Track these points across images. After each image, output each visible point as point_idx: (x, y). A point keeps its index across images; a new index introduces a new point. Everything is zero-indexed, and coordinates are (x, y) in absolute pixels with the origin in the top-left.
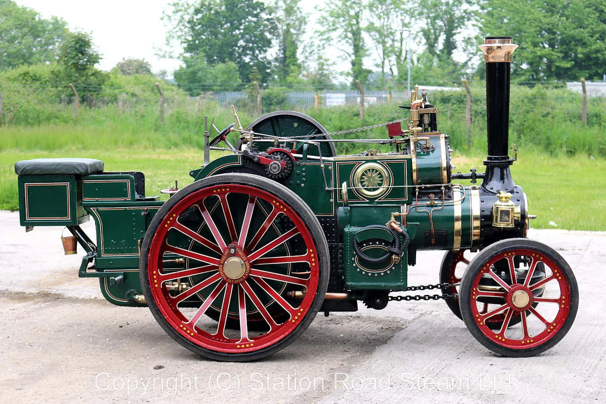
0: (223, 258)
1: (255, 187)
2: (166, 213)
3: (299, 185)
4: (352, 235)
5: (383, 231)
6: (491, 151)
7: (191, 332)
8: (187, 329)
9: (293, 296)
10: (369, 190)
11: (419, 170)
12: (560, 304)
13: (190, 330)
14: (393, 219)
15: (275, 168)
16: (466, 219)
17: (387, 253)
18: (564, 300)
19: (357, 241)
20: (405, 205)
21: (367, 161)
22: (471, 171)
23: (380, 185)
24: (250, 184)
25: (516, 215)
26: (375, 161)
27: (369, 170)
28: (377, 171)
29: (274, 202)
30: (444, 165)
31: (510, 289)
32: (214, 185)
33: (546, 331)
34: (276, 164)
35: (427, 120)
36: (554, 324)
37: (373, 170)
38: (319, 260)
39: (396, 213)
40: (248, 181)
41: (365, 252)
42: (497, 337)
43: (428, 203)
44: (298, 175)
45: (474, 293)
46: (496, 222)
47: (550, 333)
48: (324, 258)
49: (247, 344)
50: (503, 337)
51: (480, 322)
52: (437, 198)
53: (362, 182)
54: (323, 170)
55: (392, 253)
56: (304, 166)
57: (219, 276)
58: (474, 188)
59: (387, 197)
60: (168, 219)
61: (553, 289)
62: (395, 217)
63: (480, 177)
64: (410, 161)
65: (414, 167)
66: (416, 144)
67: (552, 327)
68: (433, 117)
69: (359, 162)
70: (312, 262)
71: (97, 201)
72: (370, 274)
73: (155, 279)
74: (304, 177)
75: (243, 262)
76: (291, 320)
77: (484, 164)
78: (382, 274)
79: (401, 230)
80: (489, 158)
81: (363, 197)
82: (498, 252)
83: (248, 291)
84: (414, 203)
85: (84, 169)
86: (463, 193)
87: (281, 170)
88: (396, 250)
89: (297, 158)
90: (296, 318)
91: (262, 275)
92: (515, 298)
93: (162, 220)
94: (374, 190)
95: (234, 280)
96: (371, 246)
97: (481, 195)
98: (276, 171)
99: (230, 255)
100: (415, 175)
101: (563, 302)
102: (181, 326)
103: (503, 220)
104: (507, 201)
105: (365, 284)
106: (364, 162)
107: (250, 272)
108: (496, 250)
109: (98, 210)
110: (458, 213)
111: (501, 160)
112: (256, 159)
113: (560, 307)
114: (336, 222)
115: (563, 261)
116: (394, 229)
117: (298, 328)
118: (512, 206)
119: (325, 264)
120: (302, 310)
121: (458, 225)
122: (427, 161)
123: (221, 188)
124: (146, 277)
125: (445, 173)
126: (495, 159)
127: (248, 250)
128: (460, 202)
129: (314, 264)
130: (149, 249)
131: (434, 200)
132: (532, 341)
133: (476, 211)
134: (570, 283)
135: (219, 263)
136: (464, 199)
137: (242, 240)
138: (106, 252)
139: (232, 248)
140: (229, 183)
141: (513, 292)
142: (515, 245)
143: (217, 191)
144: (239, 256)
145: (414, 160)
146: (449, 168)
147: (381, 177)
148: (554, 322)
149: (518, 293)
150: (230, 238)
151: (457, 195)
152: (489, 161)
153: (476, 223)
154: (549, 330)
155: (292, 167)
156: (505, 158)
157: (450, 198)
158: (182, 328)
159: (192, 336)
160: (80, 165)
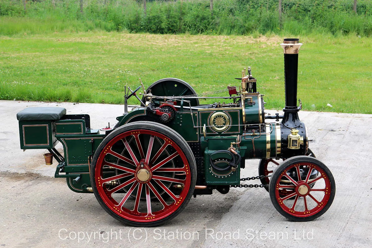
0: (137, 169)
1: (155, 131)
2: (105, 146)
3: (179, 125)
4: (209, 155)
5: (226, 153)
6: (287, 104)
7: (120, 211)
8: (118, 209)
9: (176, 187)
10: (219, 127)
11: (247, 116)
12: (325, 192)
13: (119, 210)
14: (232, 146)
15: (165, 117)
16: (273, 142)
17: (228, 165)
18: (327, 189)
19: (212, 159)
20: (239, 135)
21: (217, 111)
22: (276, 114)
23: (224, 124)
24: (152, 129)
25: (301, 142)
26: (221, 111)
27: (218, 116)
28: (222, 117)
29: (165, 139)
30: (261, 112)
31: (297, 184)
32: (131, 130)
33: (317, 206)
34: (166, 115)
35: (251, 86)
36: (322, 203)
37: (220, 116)
38: (191, 171)
39: (234, 142)
40: (150, 128)
41: (216, 165)
42: (290, 210)
43: (252, 134)
44: (178, 119)
45: (277, 186)
46: (290, 146)
47: (319, 208)
48: (193, 170)
49: (151, 217)
50: (293, 210)
51: (281, 202)
52: (256, 131)
53: (214, 123)
54: (192, 116)
55: (231, 166)
56: (181, 114)
57: (135, 179)
58: (278, 124)
59: (228, 131)
60: (106, 149)
61: (321, 184)
62: (233, 145)
63: (281, 118)
64: (241, 111)
65: (244, 114)
66: (246, 100)
67: (321, 205)
68: (254, 85)
69: (213, 112)
71: (64, 135)
72: (219, 177)
73: (99, 182)
74: (182, 120)
75: (148, 172)
76: (176, 204)
77: (284, 111)
78: (226, 177)
79: (236, 153)
80: (286, 108)
81: (216, 131)
82: (290, 164)
83: (151, 187)
84: (244, 134)
85: (56, 117)
86: (271, 128)
87: (169, 118)
88: (233, 164)
89: (177, 108)
90: (178, 202)
91: (159, 179)
92: (300, 189)
93: (102, 149)
94: (221, 127)
95: (143, 182)
96: (220, 161)
97: (281, 128)
98: (166, 119)
99: (141, 168)
100: (244, 118)
101: (327, 191)
102: (114, 207)
103: (294, 145)
104: (295, 135)
105: (217, 182)
106: (215, 111)
107: (153, 177)
108: (290, 163)
109: (64, 140)
110: (268, 138)
111: (292, 109)
112: (154, 113)
113: (325, 193)
114: (200, 145)
115: (327, 168)
116: (232, 152)
117: (179, 209)
118: (299, 137)
119: (194, 173)
120: (181, 198)
121: (268, 146)
122: (251, 110)
123: (135, 132)
124: (94, 181)
125: (261, 117)
126: (290, 108)
127: (151, 165)
128: (270, 133)
129: (188, 173)
130: (95, 166)
131: (255, 132)
132: (309, 212)
133: (279, 138)
134: (331, 181)
135: (134, 172)
136: (272, 132)
137: (147, 159)
138: (70, 163)
139: (142, 164)
140: (140, 129)
141: (299, 186)
142: (300, 160)
143: (133, 133)
144: (146, 169)
145: (243, 110)
146: (263, 114)
147: (225, 120)
148: (322, 201)
149: (302, 187)
150: (141, 158)
151: (268, 130)
152: (286, 109)
153: (279, 145)
154: (319, 206)
155: (175, 115)
156: (295, 108)
157: (264, 131)
158: (115, 209)
159: (121, 213)
160: (54, 115)
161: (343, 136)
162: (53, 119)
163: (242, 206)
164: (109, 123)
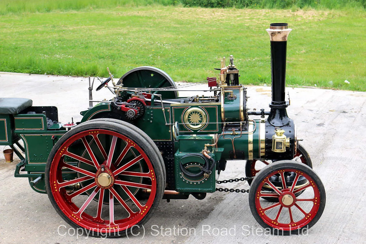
0: (98, 173)
1: (115, 131)
2: (60, 147)
3: (149, 121)
4: (179, 158)
5: (198, 157)
6: (274, 98)
7: (79, 219)
8: (76, 217)
9: (145, 192)
10: (194, 125)
11: (225, 112)
12: (314, 202)
13: (78, 218)
14: (206, 148)
15: (131, 114)
16: (256, 142)
17: (200, 171)
18: (316, 199)
19: (182, 164)
20: (217, 134)
21: (192, 107)
22: (261, 110)
23: (200, 122)
24: (111, 129)
25: (287, 144)
26: (197, 106)
27: (194, 112)
28: (198, 113)
29: (127, 140)
30: (242, 109)
31: (280, 193)
32: (88, 129)
33: (305, 218)
34: (132, 111)
35: (232, 78)
36: (310, 215)
37: (196, 112)
38: (156, 177)
39: (208, 144)
40: (110, 127)
41: (187, 170)
42: (273, 222)
43: (231, 133)
44: (149, 115)
45: (258, 195)
46: (274, 149)
47: (307, 220)
48: (159, 176)
49: (113, 227)
50: (277, 222)
51: (262, 213)
52: (237, 130)
53: (189, 120)
54: (164, 112)
55: (204, 172)
56: (152, 109)
57: (95, 184)
58: (263, 122)
59: (205, 130)
60: (61, 150)
61: (309, 192)
62: (207, 147)
63: (267, 114)
64: (220, 106)
65: (222, 110)
66: (226, 94)
67: (308, 217)
68: (236, 76)
69: (188, 107)
70: (152, 178)
71: (24, 130)
72: (191, 183)
73: (55, 186)
74: (152, 116)
75: (109, 176)
76: (140, 213)
77: (270, 107)
78: (199, 183)
79: (210, 157)
80: (273, 103)
81: (190, 129)
82: (273, 171)
83: (114, 193)
84: (222, 133)
85: (14, 111)
86: (255, 125)
87: (135, 115)
88: (206, 170)
89: (147, 102)
90: (144, 212)
91: (120, 183)
92: (284, 198)
93: (57, 151)
94: (197, 125)
95: (105, 187)
96: (192, 165)
97: (266, 126)
98: (131, 116)
99: (101, 172)
100: (223, 115)
101: (316, 201)
102: (73, 215)
103: (278, 147)
104: (280, 135)
105: (188, 189)
106: (190, 107)
107: (115, 182)
108: (272, 169)
109: (24, 136)
110: (251, 138)
111: (280, 104)
112: (119, 108)
113: (314, 204)
114: (173, 144)
115: (316, 176)
116: (204, 155)
117: (144, 219)
118: (284, 138)
119: (160, 180)
120: (147, 207)
121: (251, 147)
122: (231, 106)
123: (93, 131)
124: (49, 186)
125: (242, 114)
126: (276, 104)
127: (114, 167)
128: (253, 132)
129: (153, 179)
130: (50, 169)
131: (235, 131)
132: (295, 225)
133: (262, 137)
134: (320, 190)
135: (95, 176)
136: (255, 130)
137: (109, 162)
138: (31, 161)
139: (102, 168)
140: (98, 128)
141: (283, 195)
142: (284, 166)
143: (91, 132)
144: (107, 173)
145: (222, 106)
146: (245, 110)
147: (201, 116)
148: (310, 213)
149: (286, 196)
150: (102, 161)
151: (251, 128)
152: (272, 105)
153: (262, 145)
154: (306, 218)
155: (144, 111)
156: (282, 103)
157: (246, 130)
158: (73, 216)
159: (79, 221)
160: (12, 108)
161: (354, 118)
162: (10, 113)
163: (224, 211)
164: (72, 118)
